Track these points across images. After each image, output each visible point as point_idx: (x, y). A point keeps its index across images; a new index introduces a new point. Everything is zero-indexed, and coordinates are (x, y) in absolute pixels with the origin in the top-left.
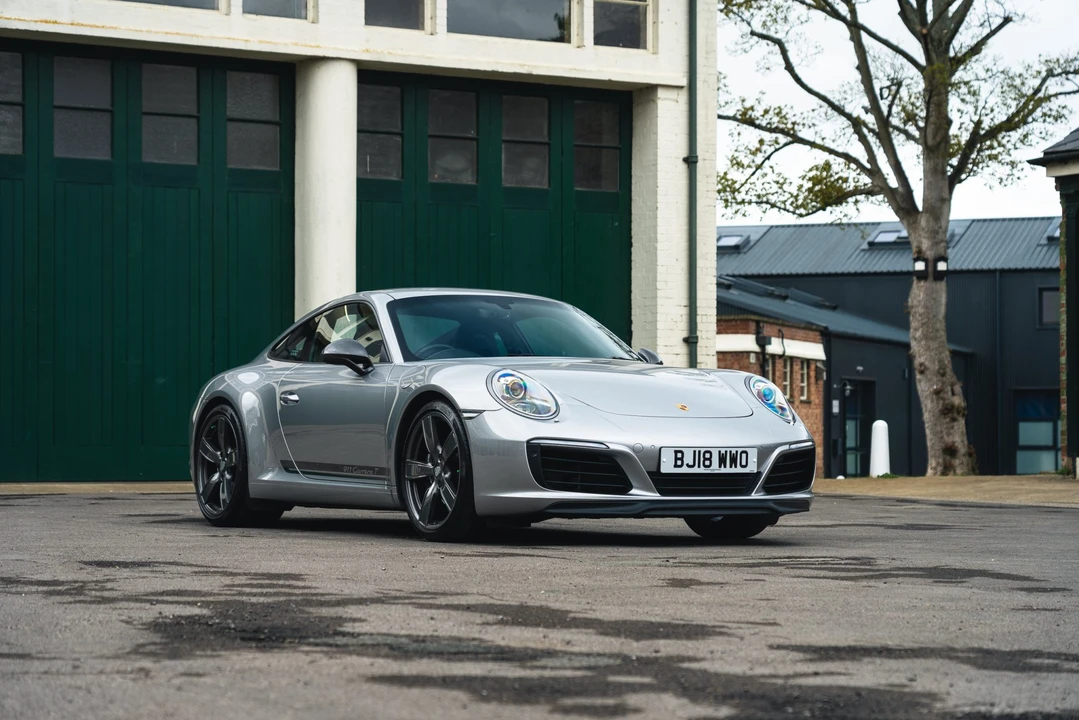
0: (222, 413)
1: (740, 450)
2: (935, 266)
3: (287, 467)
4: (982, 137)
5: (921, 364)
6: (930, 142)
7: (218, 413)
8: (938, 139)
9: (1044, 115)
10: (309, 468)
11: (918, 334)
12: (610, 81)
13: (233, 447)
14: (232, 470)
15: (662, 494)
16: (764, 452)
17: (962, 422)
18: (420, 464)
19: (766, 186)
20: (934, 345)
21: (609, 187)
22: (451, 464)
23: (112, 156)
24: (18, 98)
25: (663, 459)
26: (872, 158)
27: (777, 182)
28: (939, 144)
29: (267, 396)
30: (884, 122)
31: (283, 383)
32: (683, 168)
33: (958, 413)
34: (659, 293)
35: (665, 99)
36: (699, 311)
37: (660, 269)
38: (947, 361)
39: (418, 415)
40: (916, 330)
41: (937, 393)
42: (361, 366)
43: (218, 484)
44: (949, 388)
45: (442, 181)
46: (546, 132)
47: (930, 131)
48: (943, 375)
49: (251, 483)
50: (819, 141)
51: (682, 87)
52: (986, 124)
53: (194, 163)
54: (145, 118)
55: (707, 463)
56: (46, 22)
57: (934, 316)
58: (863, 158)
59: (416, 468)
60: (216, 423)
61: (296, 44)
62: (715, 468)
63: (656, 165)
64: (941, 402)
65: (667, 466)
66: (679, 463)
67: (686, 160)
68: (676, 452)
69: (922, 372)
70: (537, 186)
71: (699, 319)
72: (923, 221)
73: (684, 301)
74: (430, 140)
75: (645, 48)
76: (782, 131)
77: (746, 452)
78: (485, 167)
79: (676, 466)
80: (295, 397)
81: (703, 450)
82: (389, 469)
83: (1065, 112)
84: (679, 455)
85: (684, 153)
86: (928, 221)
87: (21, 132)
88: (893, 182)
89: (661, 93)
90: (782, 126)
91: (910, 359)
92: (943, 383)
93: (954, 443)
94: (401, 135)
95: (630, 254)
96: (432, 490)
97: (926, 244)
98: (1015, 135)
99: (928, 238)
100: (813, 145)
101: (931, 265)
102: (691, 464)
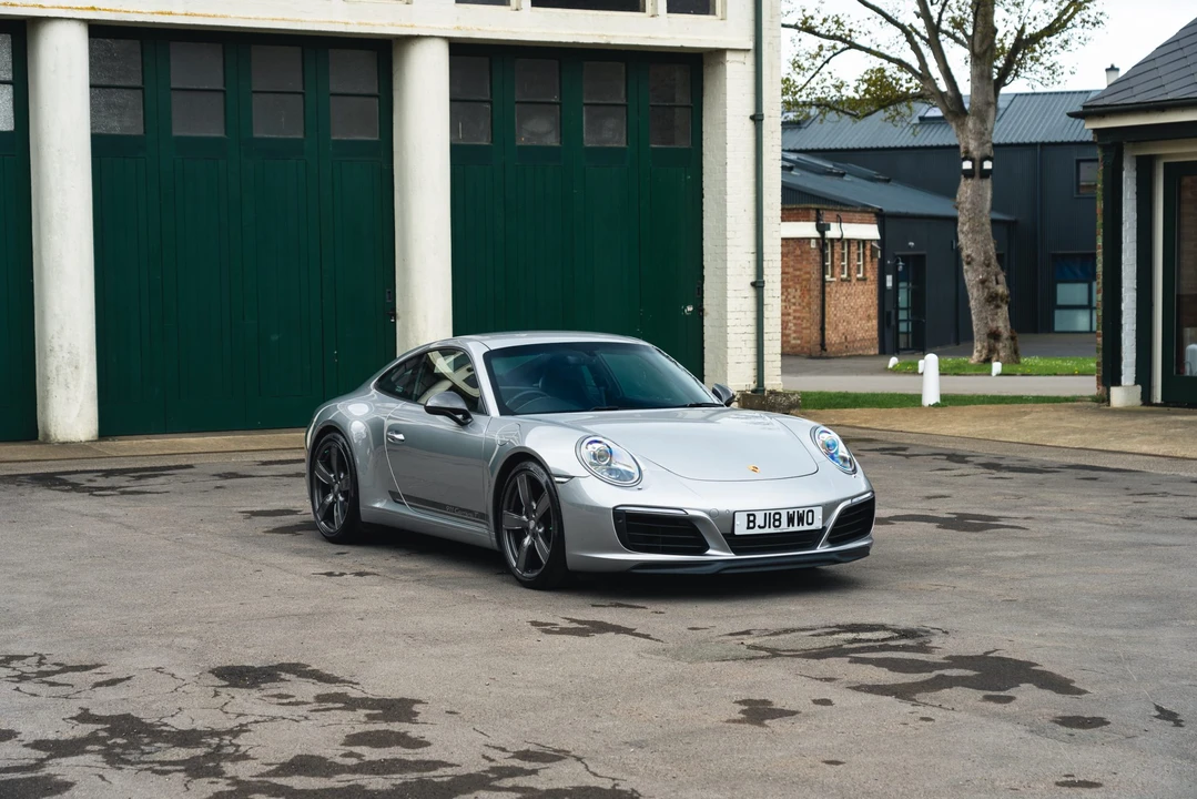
0: (334, 440)
1: (807, 510)
2: (982, 165)
3: (395, 497)
4: (1025, 43)
5: (968, 256)
6: (977, 49)
7: (329, 440)
8: (985, 47)
9: (1083, 21)
10: (416, 501)
11: (966, 228)
12: (682, 47)
13: (345, 473)
14: (345, 494)
15: (736, 552)
16: (828, 508)
17: (1005, 308)
18: (516, 516)
19: (826, 90)
20: (980, 238)
21: (683, 143)
22: (544, 520)
23: (226, 133)
24: (139, 84)
25: (737, 522)
26: (923, 64)
27: (836, 87)
28: (985, 52)
29: (377, 429)
30: (934, 29)
31: (390, 418)
32: (750, 125)
33: (1002, 301)
34: (729, 242)
35: (733, 62)
36: (766, 257)
37: (728, 220)
38: (992, 253)
39: (513, 472)
40: (964, 224)
41: (983, 282)
42: (460, 417)
43: (332, 504)
44: (994, 278)
45: (529, 144)
46: (623, 93)
47: (977, 39)
48: (988, 266)
49: (361, 508)
50: (874, 48)
51: (749, 50)
52: (1029, 30)
53: (300, 136)
54: (254, 95)
55: (777, 523)
56: (162, 13)
57: (980, 211)
58: (916, 65)
59: (511, 519)
60: (329, 448)
61: (393, 25)
62: (784, 527)
63: (725, 123)
64: (986, 290)
65: (741, 529)
66: (751, 525)
67: (752, 118)
68: (749, 515)
69: (968, 263)
70: (615, 145)
71: (765, 264)
72: (970, 123)
73: (753, 249)
74: (516, 106)
75: (714, 14)
76: (840, 39)
77: (812, 511)
78: (568, 130)
79: (748, 528)
80: (401, 437)
81: (773, 512)
82: (487, 516)
83: (1100, 18)
84: (752, 518)
85: (751, 111)
86: (975, 124)
87: (142, 112)
88: (943, 86)
89: (729, 56)
90: (838, 33)
91: (958, 251)
92: (988, 274)
93: (998, 328)
94: (491, 103)
95: (702, 204)
96: (527, 541)
97: (973, 145)
98: (1055, 40)
99: (975, 140)
100: (868, 51)
101: (977, 163)
102: (762, 525)
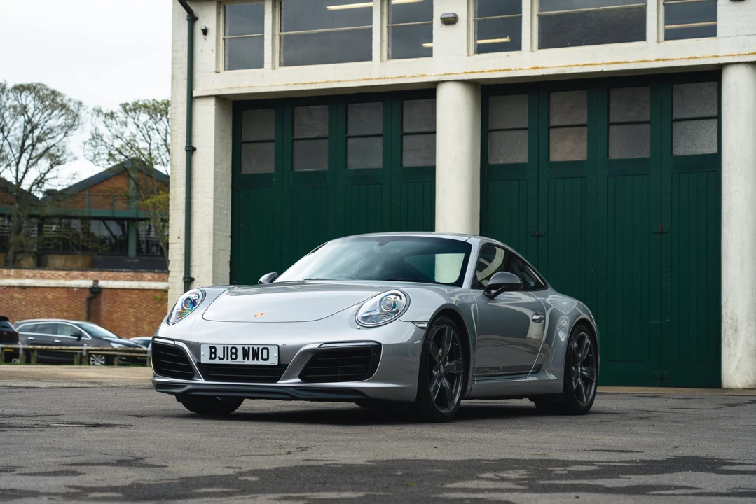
1: (262, 347)
15: (206, 380)
25: (202, 353)
55: (234, 356)
62: (240, 360)
65: (205, 359)
66: (213, 356)
68: (211, 348)
77: (268, 349)
79: (211, 358)
81: (230, 347)
84: (213, 350)
102: (222, 357)
